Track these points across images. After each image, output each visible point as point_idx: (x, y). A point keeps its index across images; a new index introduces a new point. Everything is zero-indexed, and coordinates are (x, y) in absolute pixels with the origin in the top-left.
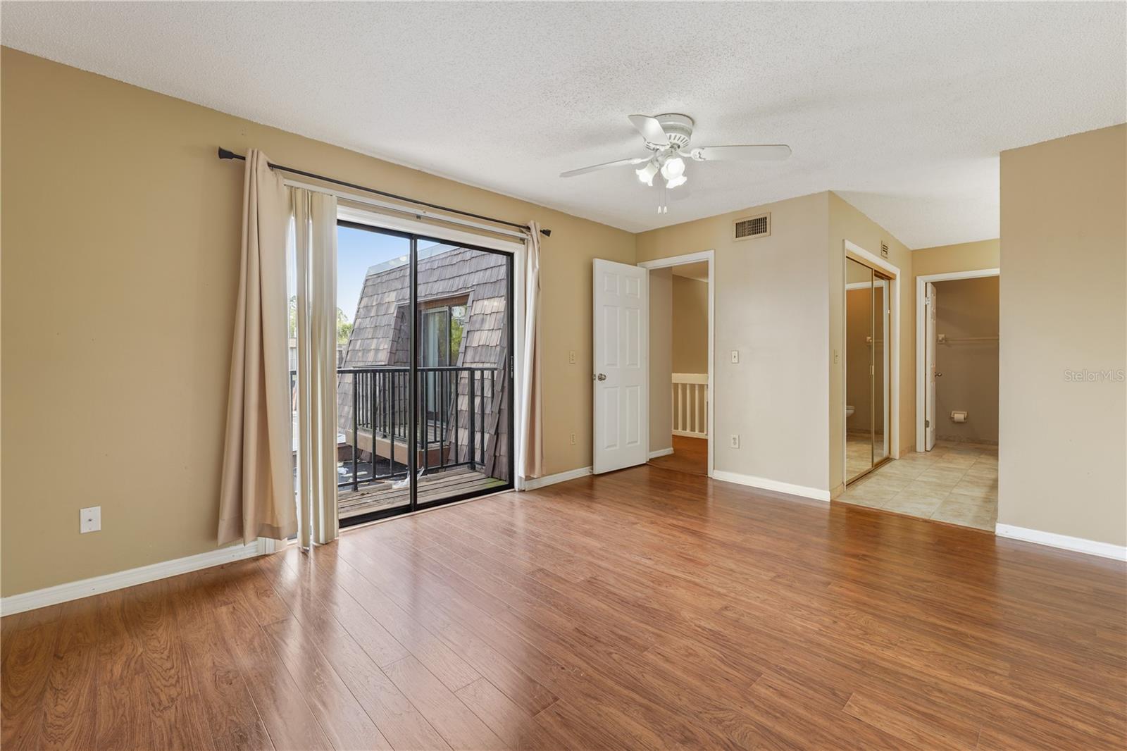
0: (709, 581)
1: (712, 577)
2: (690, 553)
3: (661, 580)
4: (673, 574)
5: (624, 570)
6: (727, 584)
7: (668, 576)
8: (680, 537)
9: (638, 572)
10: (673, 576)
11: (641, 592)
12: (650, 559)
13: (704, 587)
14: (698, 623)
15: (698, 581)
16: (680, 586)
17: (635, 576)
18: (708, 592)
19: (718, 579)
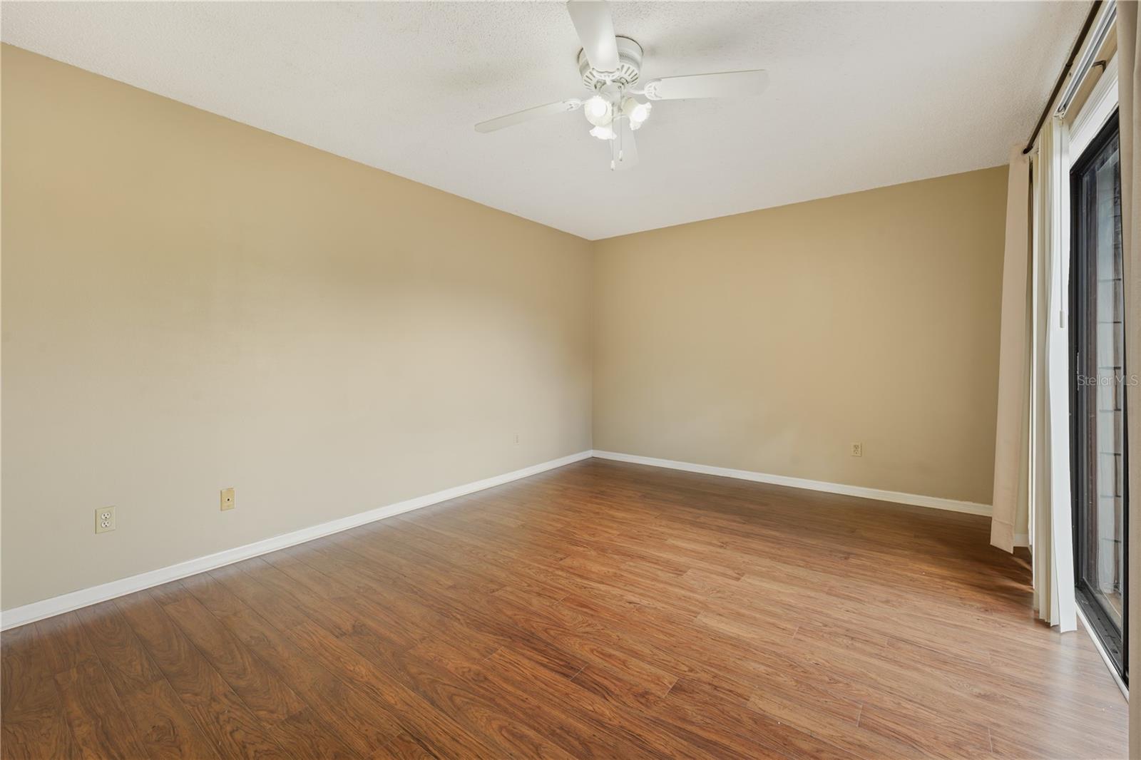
0: (567, 581)
1: (564, 586)
2: (580, 618)
3: (614, 578)
4: (602, 585)
5: (654, 585)
6: (551, 580)
7: (608, 583)
8: (592, 651)
9: (638, 584)
10: (603, 583)
11: (630, 566)
12: (630, 603)
13: (574, 574)
14: (585, 549)
15: (579, 580)
16: (597, 574)
17: (640, 580)
18: (571, 570)
19: (558, 583)
